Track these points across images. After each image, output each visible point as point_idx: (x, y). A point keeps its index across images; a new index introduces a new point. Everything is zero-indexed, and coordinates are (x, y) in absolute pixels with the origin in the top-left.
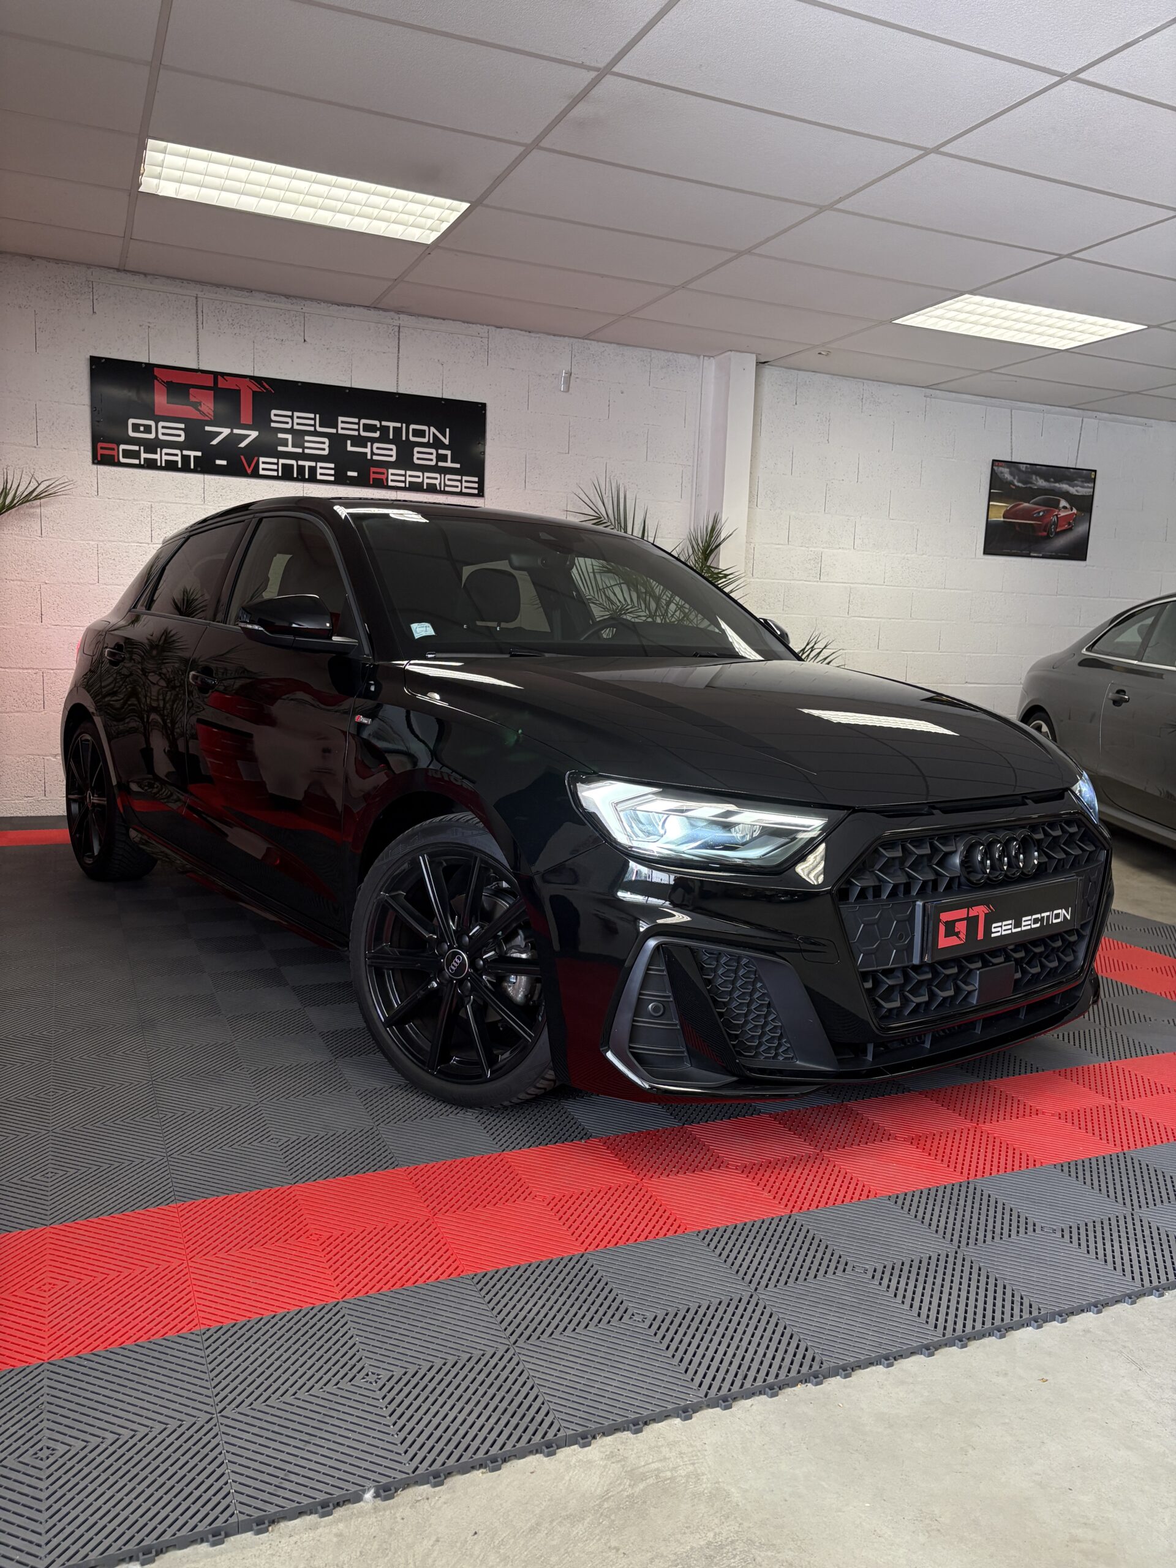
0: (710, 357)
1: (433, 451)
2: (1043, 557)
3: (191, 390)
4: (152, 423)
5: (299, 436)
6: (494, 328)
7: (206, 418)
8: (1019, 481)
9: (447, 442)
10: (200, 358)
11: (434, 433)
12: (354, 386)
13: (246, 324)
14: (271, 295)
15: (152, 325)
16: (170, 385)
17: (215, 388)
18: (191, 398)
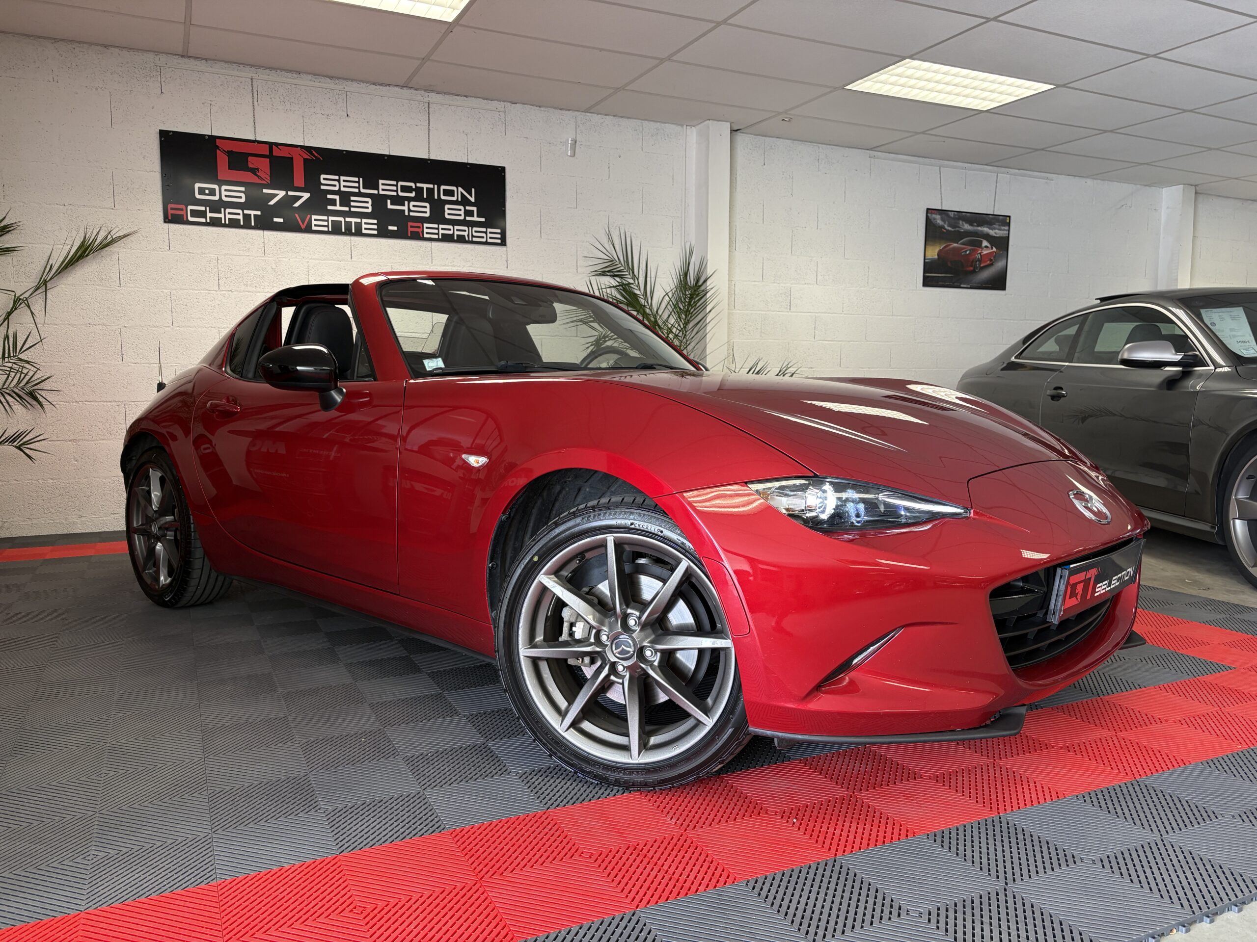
0: (691, 126)
1: (462, 207)
2: (971, 288)
3: (250, 158)
4: (216, 187)
5: (345, 198)
6: (509, 104)
7: (264, 182)
8: (948, 226)
9: (473, 200)
10: (257, 131)
11: (461, 193)
12: (392, 154)
13: (296, 101)
14: (317, 77)
15: (213, 103)
16: (230, 154)
17: (270, 156)
18: (250, 165)
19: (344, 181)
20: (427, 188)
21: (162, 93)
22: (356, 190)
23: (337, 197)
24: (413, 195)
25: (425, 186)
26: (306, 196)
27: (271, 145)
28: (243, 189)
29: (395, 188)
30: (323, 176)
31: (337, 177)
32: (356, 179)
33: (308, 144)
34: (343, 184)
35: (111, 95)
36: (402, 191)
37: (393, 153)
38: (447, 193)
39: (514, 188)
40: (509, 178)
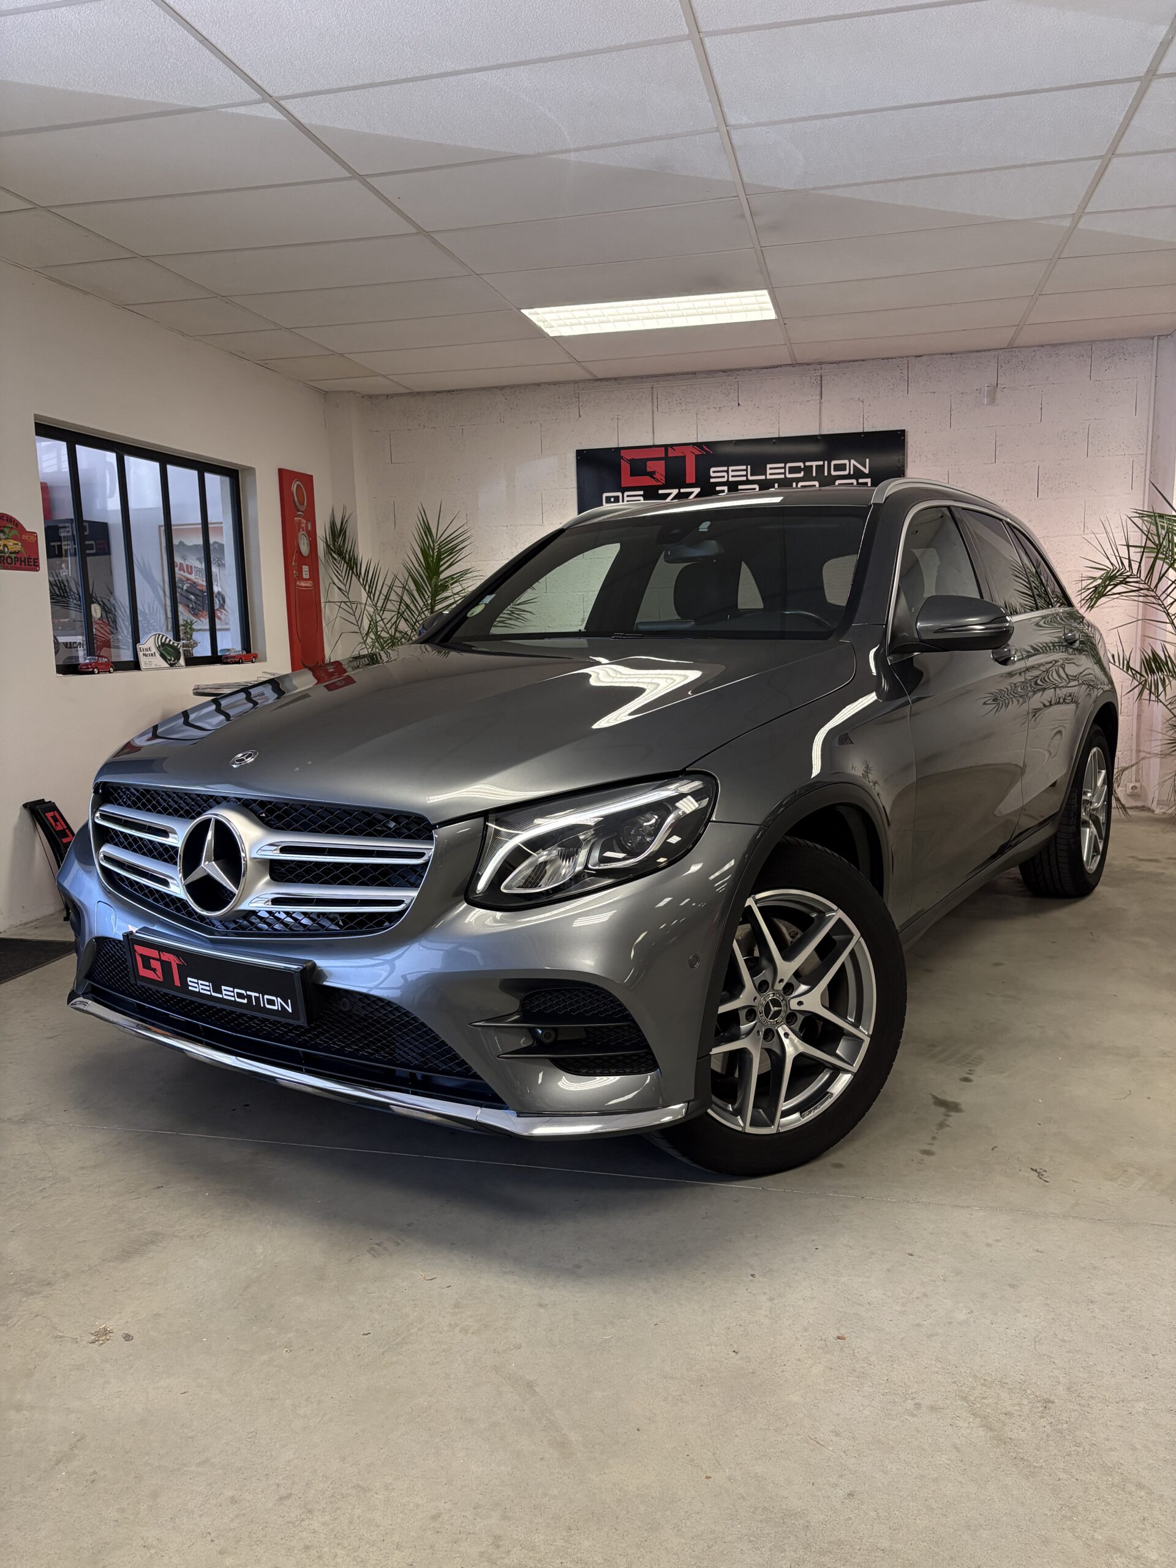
1: (854, 481)
3: (648, 463)
4: (619, 494)
5: (733, 487)
6: (913, 358)
7: (660, 484)
9: (867, 471)
10: (655, 435)
11: (854, 465)
12: (782, 435)
13: (691, 400)
14: (710, 373)
15: (620, 417)
16: (632, 462)
17: (666, 458)
18: (649, 470)
19: (733, 471)
20: (816, 466)
21: (580, 416)
22: (744, 478)
23: (725, 488)
24: (801, 475)
25: (814, 464)
26: (697, 490)
27: (666, 446)
28: (641, 493)
29: (783, 471)
30: (712, 469)
31: (725, 468)
32: (744, 467)
33: (699, 441)
34: (731, 474)
35: (541, 426)
36: (789, 473)
37: (784, 434)
38: (838, 468)
39: (916, 452)
40: (911, 441)
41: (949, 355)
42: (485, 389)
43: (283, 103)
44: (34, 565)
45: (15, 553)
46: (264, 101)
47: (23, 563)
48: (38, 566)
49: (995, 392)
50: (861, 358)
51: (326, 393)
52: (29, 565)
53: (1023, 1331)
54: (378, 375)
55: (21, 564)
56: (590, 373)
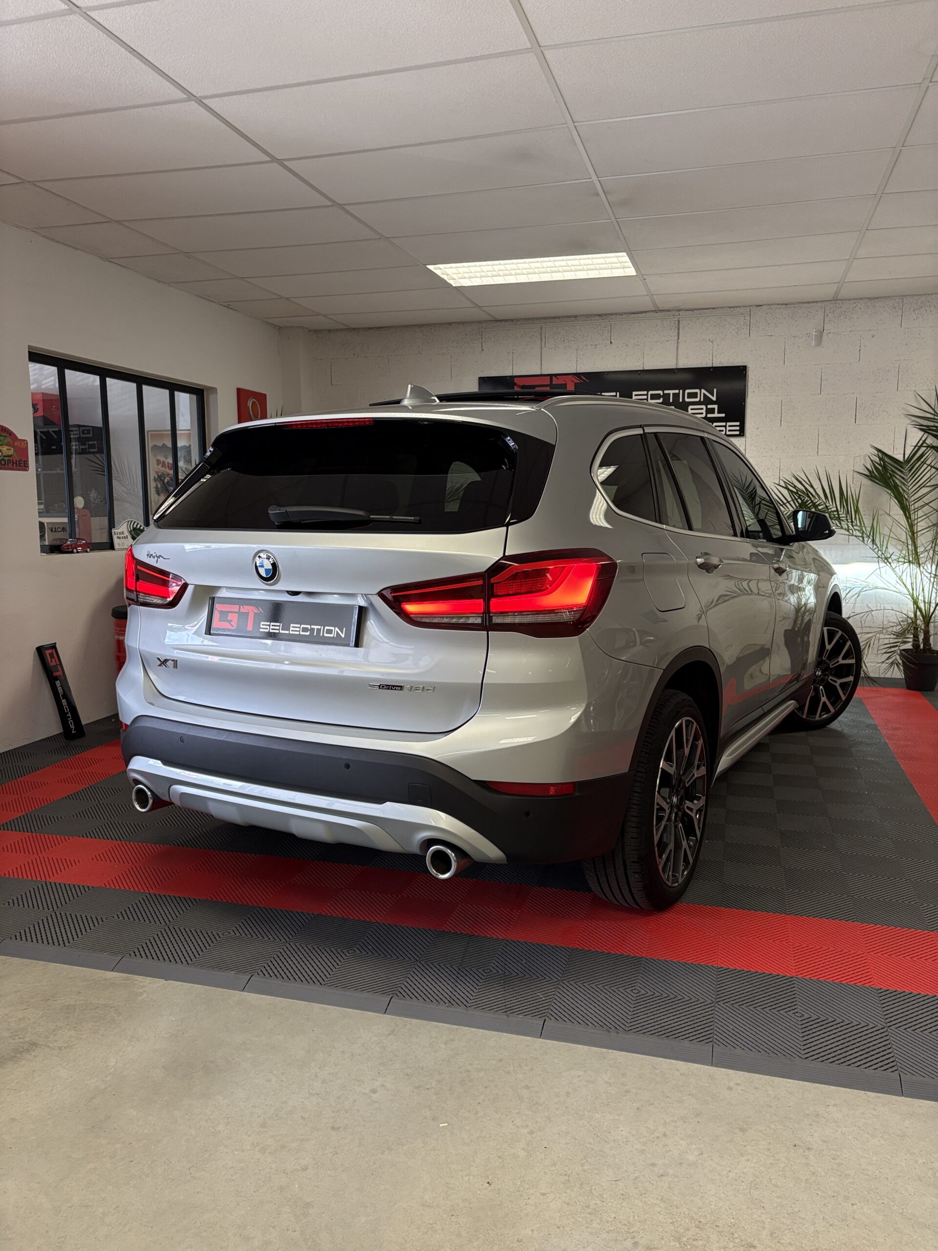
1: (704, 407)
3: (536, 389)
6: (755, 307)
9: (714, 399)
10: (543, 366)
11: (704, 394)
12: (646, 368)
13: (573, 339)
14: (589, 316)
15: (515, 351)
16: (523, 387)
17: (551, 385)
20: (673, 394)
21: (483, 350)
25: (671, 392)
27: (551, 376)
32: (614, 394)
33: (578, 372)
35: (451, 357)
36: (651, 399)
38: (691, 395)
39: (756, 383)
40: (751, 375)
41: (784, 306)
42: (406, 326)
43: (205, 101)
44: (24, 466)
45: (8, 456)
46: (189, 100)
47: (15, 465)
48: (28, 467)
49: (821, 336)
50: (710, 307)
51: (280, 328)
52: (19, 466)
53: (742, 1175)
54: (318, 314)
55: (13, 465)
56: (490, 315)
